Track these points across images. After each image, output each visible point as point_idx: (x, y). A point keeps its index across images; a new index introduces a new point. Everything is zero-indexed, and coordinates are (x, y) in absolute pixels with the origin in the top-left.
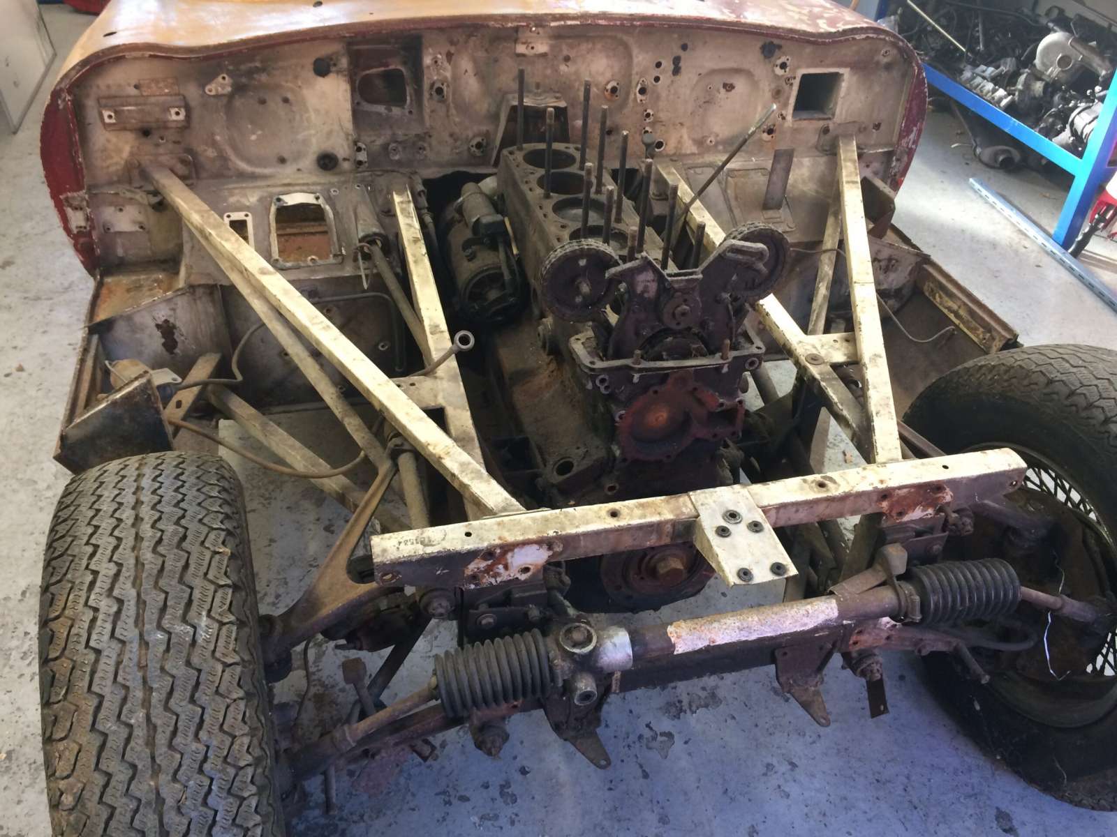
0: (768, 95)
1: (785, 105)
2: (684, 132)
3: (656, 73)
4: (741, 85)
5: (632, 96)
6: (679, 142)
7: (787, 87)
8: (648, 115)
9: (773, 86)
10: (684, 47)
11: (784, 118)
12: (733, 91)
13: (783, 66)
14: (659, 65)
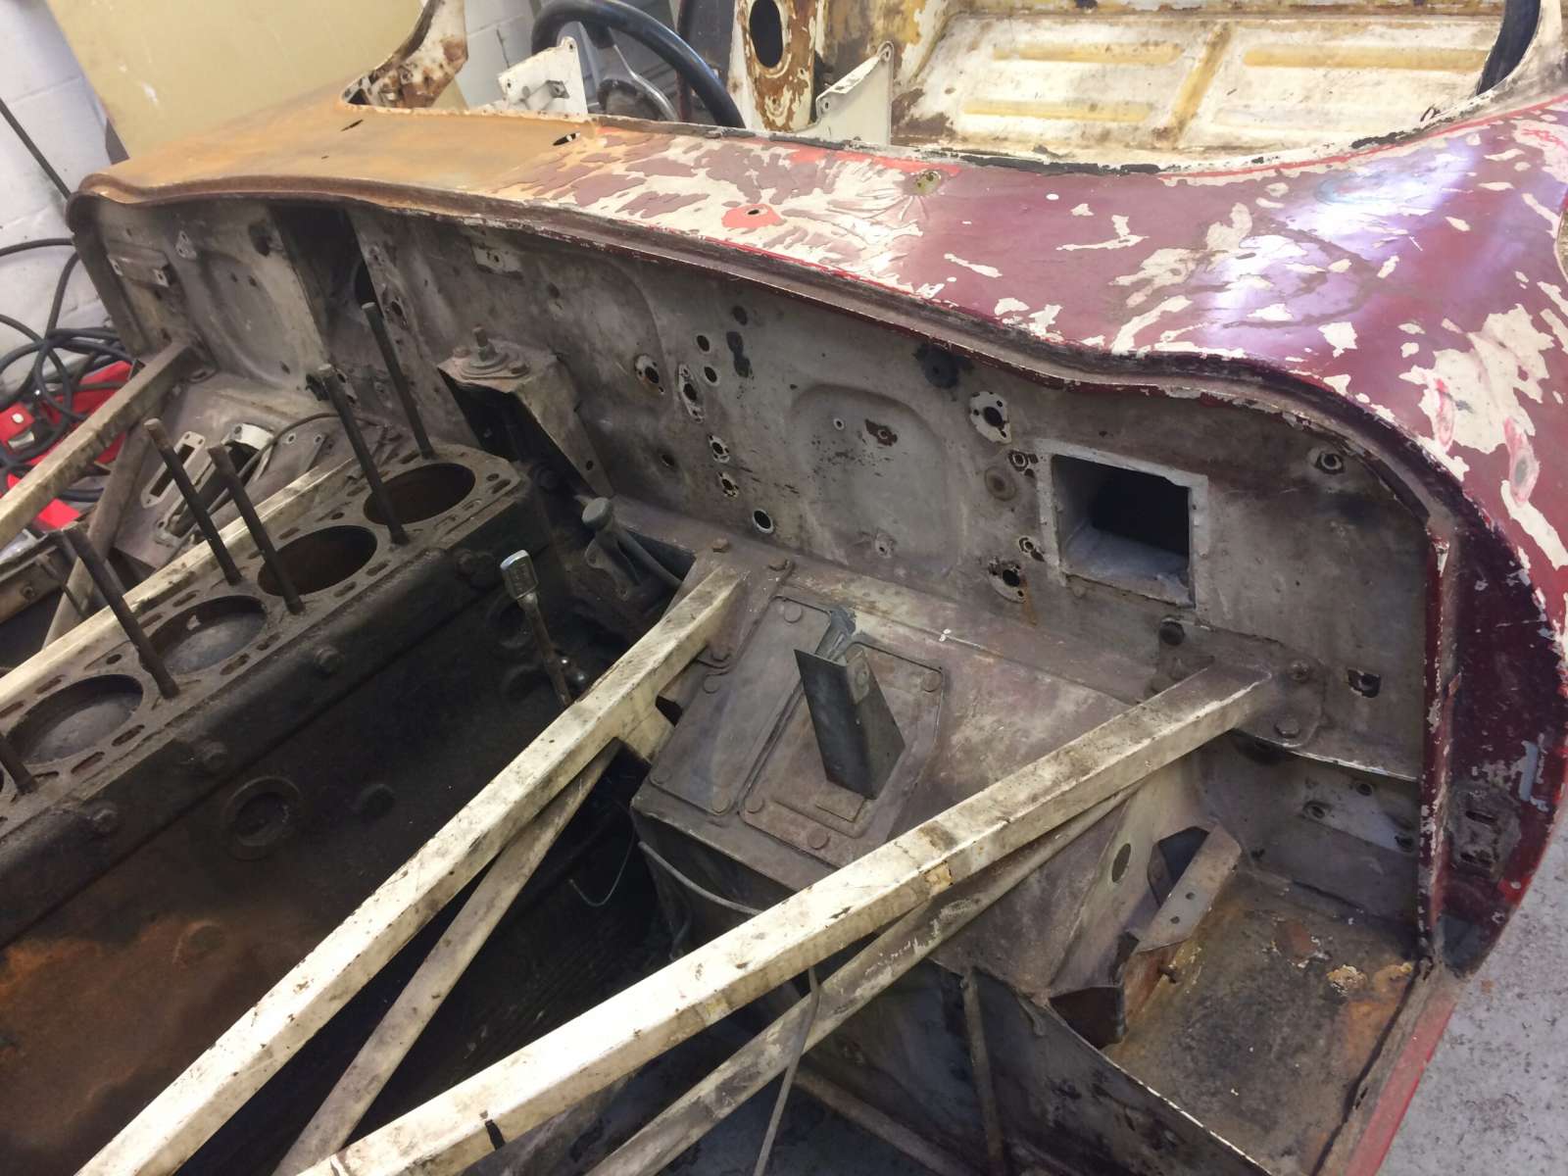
0: (977, 484)
1: (1032, 522)
2: (804, 506)
3: (702, 360)
4: (908, 437)
5: (677, 398)
6: (801, 527)
7: (1020, 477)
8: (717, 447)
9: (982, 463)
10: (739, 315)
11: (1038, 556)
12: (894, 445)
13: (993, 417)
14: (703, 344)
